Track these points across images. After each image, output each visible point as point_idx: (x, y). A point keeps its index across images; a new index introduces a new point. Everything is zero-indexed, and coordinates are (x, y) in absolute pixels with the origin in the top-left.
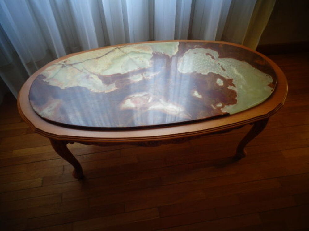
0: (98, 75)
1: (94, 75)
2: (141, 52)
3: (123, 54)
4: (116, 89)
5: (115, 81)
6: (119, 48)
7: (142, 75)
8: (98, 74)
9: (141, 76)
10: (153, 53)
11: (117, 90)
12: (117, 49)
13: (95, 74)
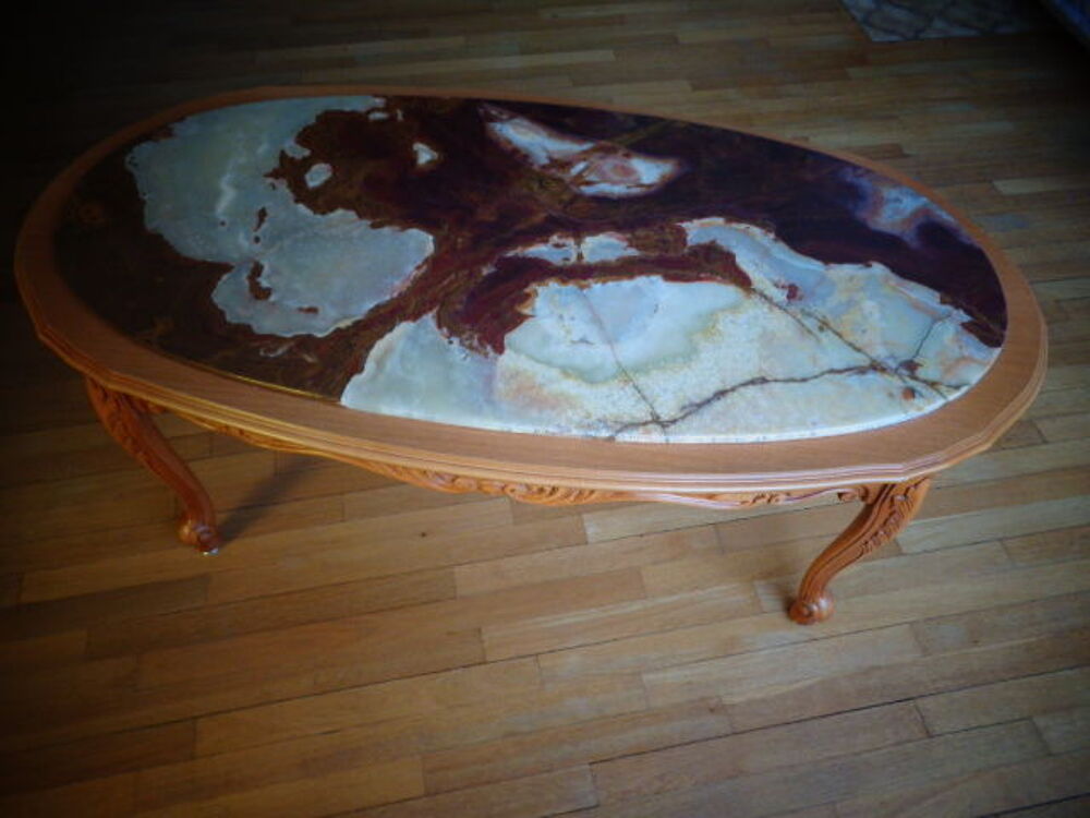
0: (754, 290)
1: (766, 292)
2: (554, 373)
3: (642, 380)
4: (684, 225)
5: (686, 251)
6: (656, 420)
7: (580, 256)
8: (753, 296)
9: (585, 254)
10: (500, 349)
11: (682, 221)
12: (664, 417)
13: (766, 297)
